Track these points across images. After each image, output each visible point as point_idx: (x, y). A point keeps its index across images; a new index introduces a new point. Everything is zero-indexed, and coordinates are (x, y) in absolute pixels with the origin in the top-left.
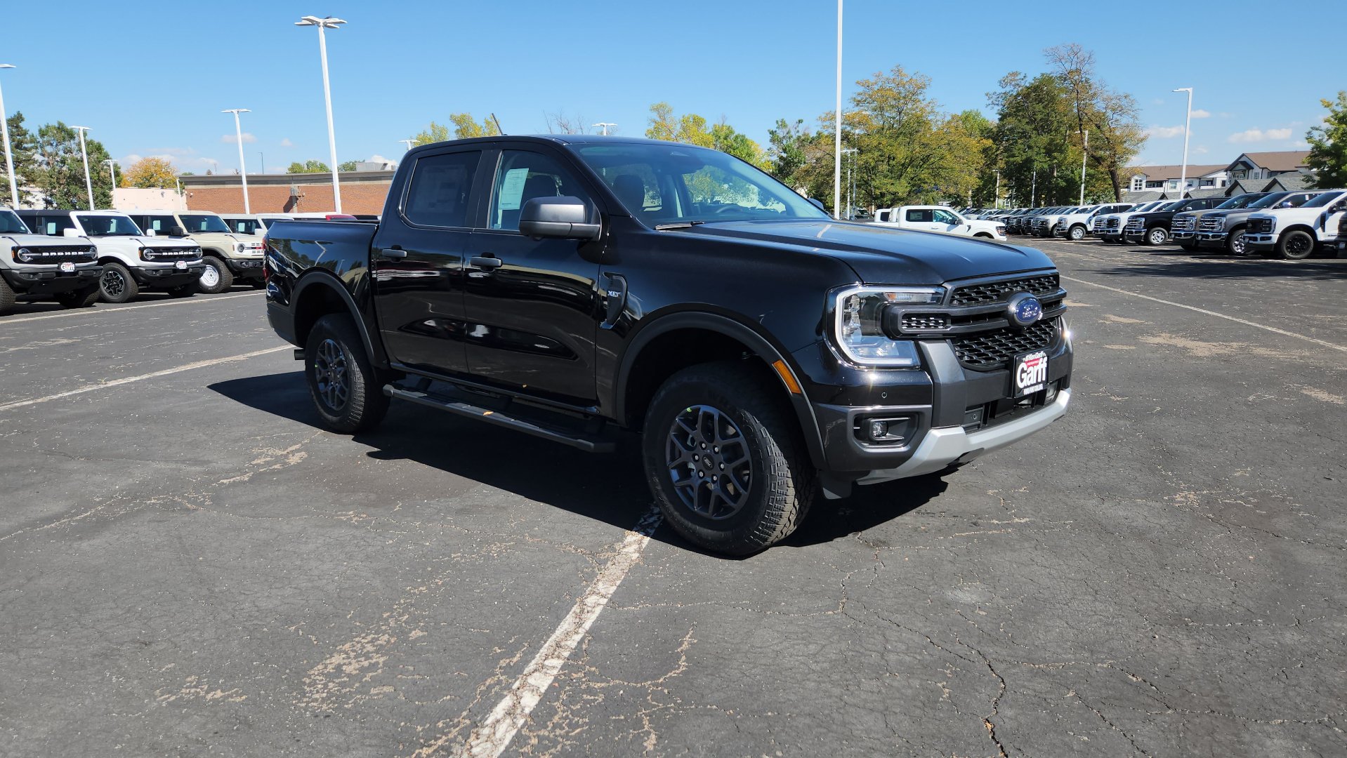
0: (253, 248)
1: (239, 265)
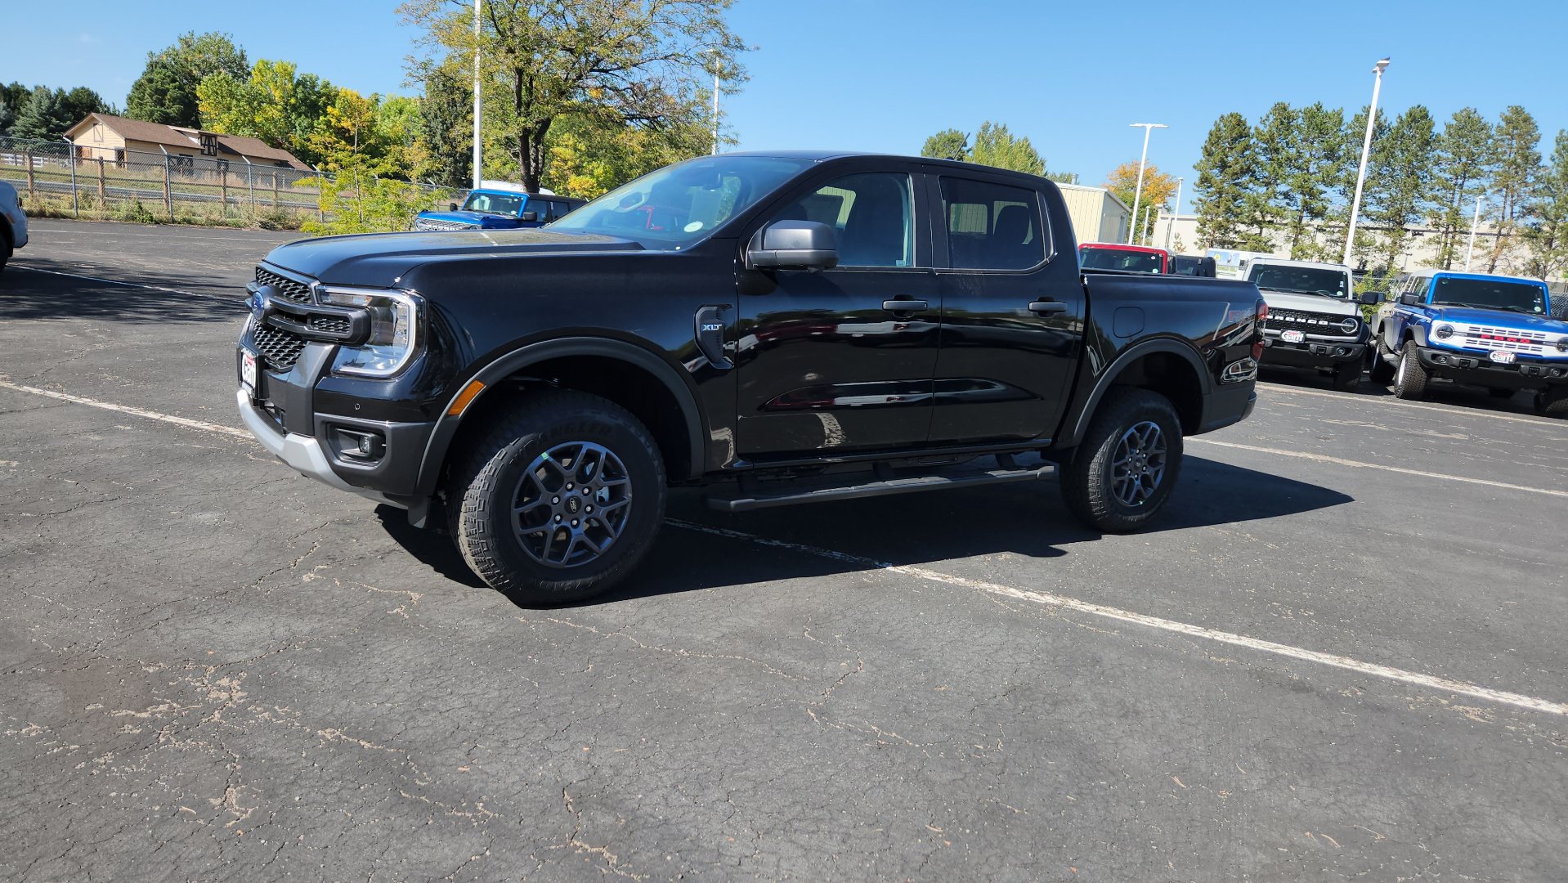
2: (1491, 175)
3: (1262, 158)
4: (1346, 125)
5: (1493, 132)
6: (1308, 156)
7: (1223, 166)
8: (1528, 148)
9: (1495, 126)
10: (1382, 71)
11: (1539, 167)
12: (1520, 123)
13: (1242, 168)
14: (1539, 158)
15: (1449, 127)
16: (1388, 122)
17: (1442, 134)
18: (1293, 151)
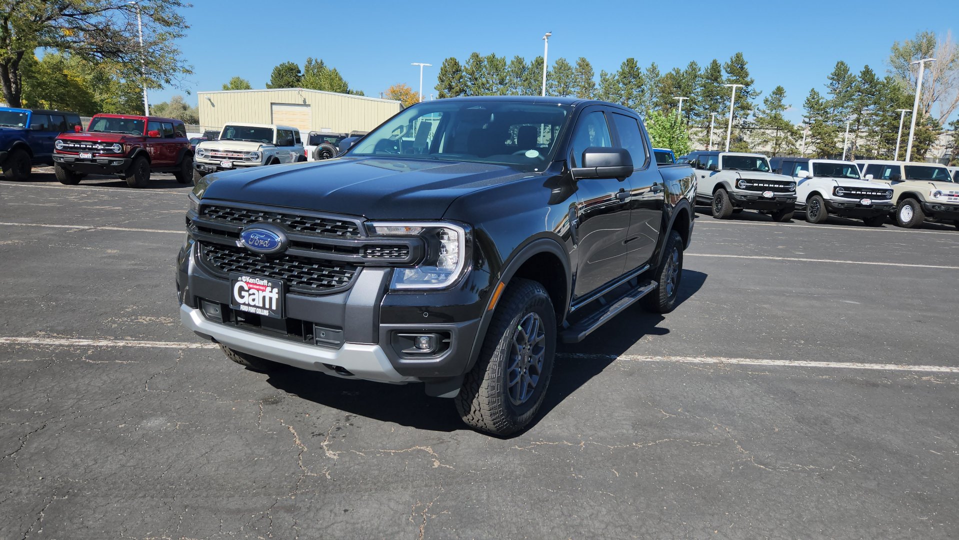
0: (949, 195)
1: (931, 208)
2: (575, 93)
3: (469, 84)
4: (507, 66)
5: (574, 71)
6: (491, 82)
7: (450, 88)
8: (590, 79)
9: (574, 68)
10: (548, 38)
11: (595, 89)
12: (584, 66)
13: (460, 89)
14: (594, 85)
15: (554, 68)
16: (527, 65)
17: (552, 72)
18: (484, 80)
